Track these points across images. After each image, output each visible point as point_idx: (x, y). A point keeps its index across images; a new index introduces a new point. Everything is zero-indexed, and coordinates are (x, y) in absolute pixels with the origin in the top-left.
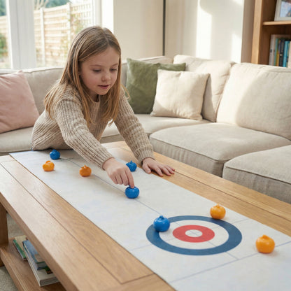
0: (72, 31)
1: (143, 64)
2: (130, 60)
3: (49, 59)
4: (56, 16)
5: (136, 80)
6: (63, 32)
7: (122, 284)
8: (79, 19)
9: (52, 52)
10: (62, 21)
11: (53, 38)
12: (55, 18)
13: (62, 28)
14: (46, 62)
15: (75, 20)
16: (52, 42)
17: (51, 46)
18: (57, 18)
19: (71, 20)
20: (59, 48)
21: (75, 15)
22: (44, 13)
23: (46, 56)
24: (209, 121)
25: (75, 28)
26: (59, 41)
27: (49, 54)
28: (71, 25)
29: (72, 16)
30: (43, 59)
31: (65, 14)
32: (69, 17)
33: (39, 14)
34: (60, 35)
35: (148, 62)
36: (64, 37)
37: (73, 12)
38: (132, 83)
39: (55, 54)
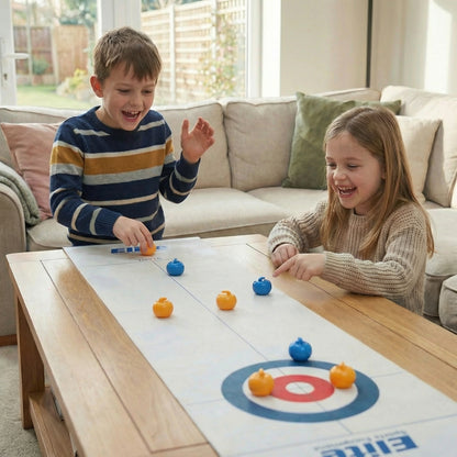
0: (218, 42)
1: (325, 101)
2: (303, 95)
3: (182, 91)
4: (194, 17)
5: (311, 130)
6: (204, 45)
7: (152, 453)
8: (230, 22)
9: (185, 79)
10: (203, 27)
11: (188, 55)
12: (191, 21)
13: (204, 39)
14: (177, 95)
15: (223, 24)
16: (186, 61)
17: (184, 68)
18: (196, 22)
19: (217, 25)
20: (196, 72)
21: (224, 15)
22: (176, 14)
23: (177, 86)
24: (438, 204)
25: (223, 38)
26: (197, 61)
27: (181, 81)
28: (218, 33)
29: (219, 18)
30: (172, 89)
31: (208, 15)
32: (214, 19)
33: (168, 14)
34: (200, 49)
35: (334, 99)
36: (206, 53)
37: (222, 12)
38: (304, 135)
39: (191, 82)
